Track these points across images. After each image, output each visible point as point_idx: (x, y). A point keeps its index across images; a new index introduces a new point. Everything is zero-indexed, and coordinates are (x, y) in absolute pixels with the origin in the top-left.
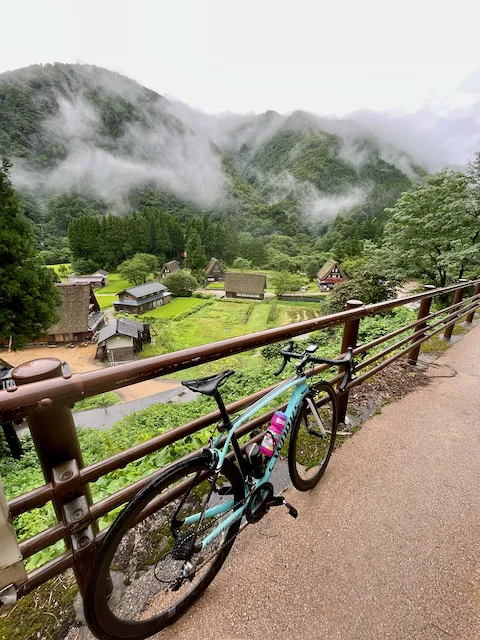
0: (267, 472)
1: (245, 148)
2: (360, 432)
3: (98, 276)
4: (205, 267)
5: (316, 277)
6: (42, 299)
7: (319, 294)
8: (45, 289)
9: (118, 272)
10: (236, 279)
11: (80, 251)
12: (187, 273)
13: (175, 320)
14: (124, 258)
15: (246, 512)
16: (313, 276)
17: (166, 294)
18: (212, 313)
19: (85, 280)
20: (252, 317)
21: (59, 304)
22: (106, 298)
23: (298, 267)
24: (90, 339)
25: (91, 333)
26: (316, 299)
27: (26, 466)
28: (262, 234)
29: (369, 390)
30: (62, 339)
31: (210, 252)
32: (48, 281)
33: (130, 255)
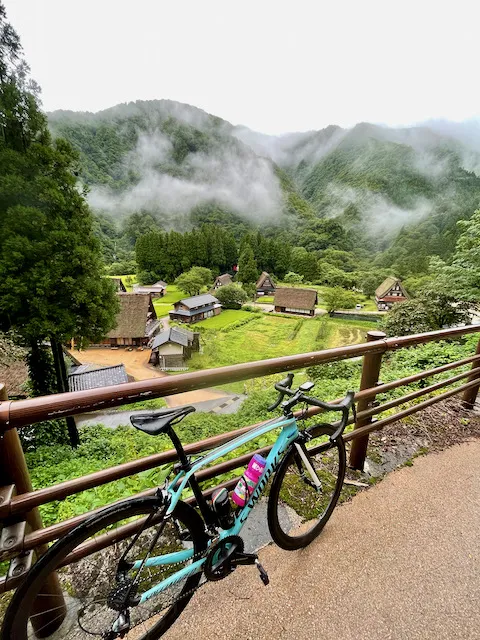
0: (238, 523)
1: (303, 164)
2: (380, 485)
3: (158, 287)
4: (256, 280)
5: (374, 294)
6: (104, 307)
7: (376, 312)
8: (107, 297)
9: (175, 284)
10: (287, 293)
11: (145, 264)
12: (238, 286)
13: (223, 331)
14: (182, 271)
15: (206, 567)
16: (370, 292)
17: (216, 306)
18: (260, 327)
19: (147, 290)
20: (300, 332)
21: (118, 311)
22: (163, 307)
23: (354, 284)
24: (146, 344)
25: (148, 339)
26: (373, 318)
27: (80, 456)
28: (316, 249)
29: (403, 433)
30: (122, 343)
31: (261, 267)
32: (110, 291)
33: (187, 268)
